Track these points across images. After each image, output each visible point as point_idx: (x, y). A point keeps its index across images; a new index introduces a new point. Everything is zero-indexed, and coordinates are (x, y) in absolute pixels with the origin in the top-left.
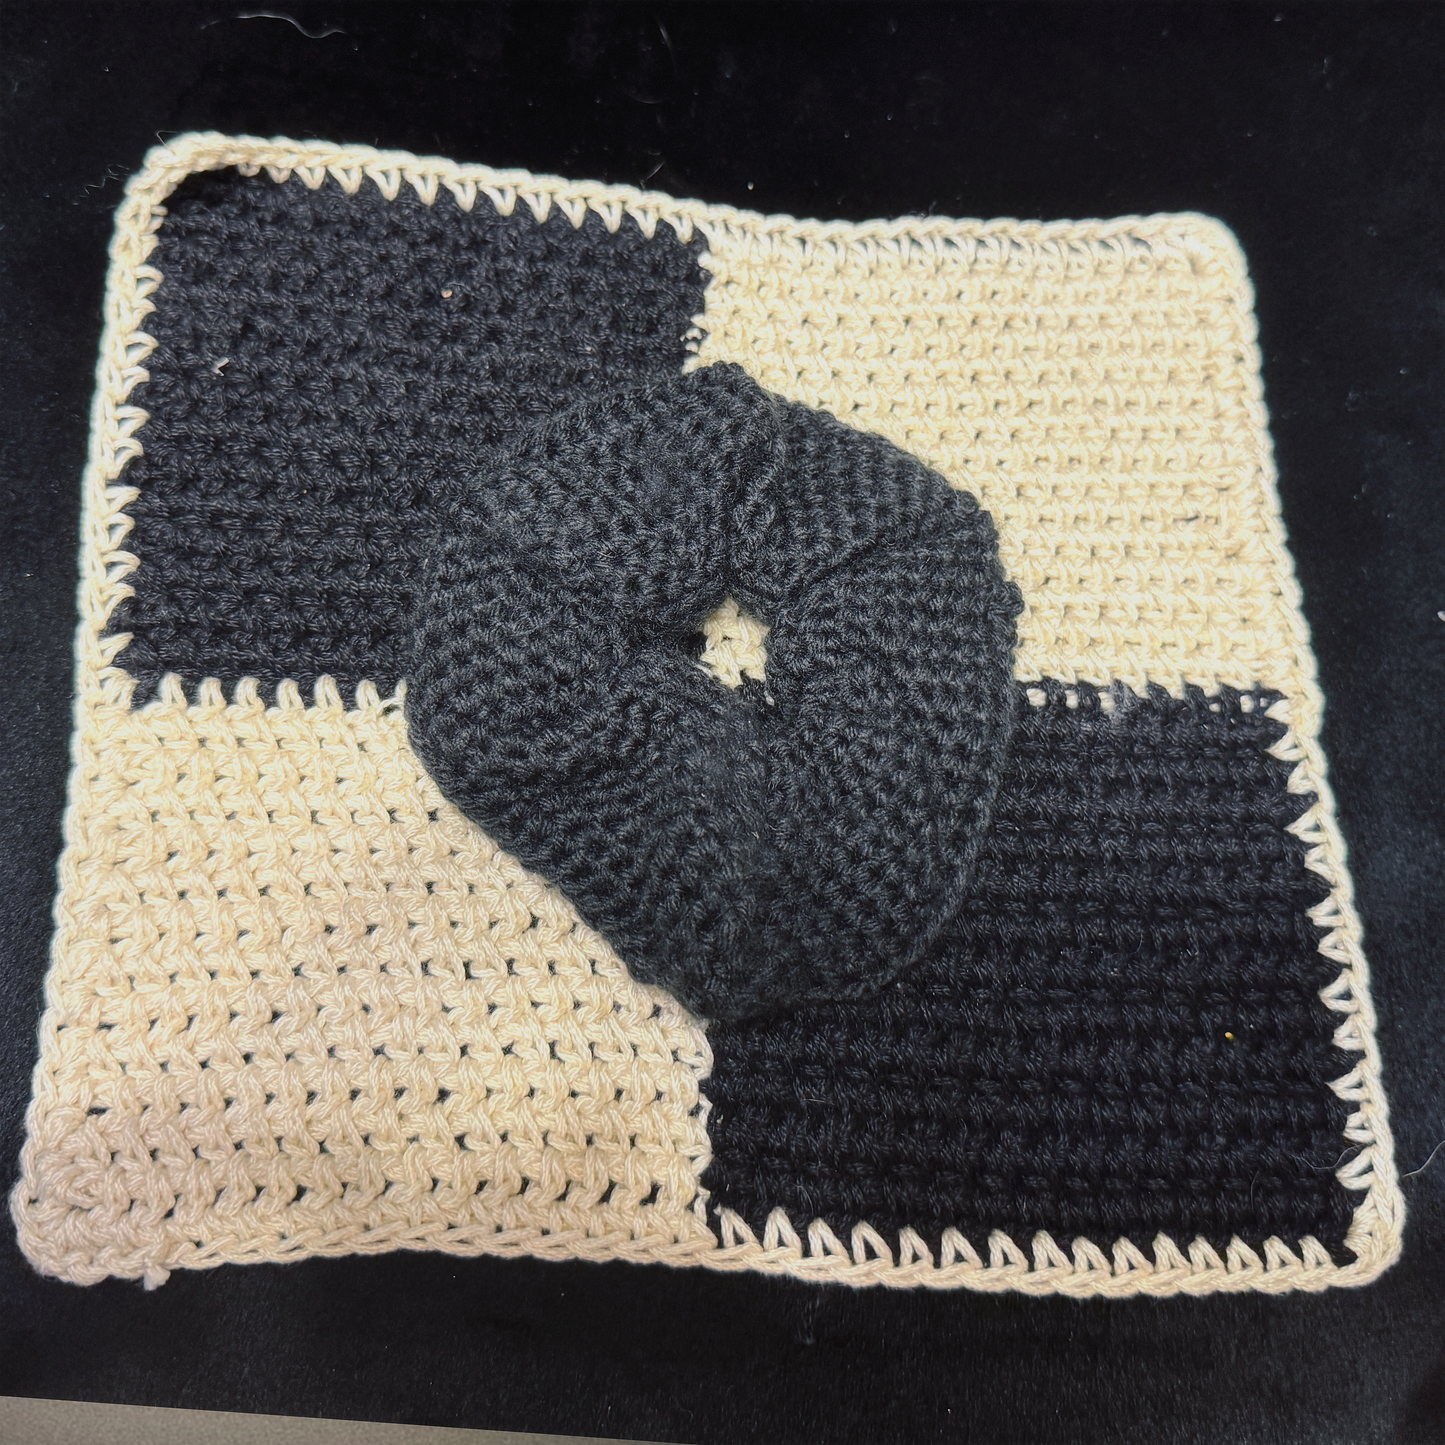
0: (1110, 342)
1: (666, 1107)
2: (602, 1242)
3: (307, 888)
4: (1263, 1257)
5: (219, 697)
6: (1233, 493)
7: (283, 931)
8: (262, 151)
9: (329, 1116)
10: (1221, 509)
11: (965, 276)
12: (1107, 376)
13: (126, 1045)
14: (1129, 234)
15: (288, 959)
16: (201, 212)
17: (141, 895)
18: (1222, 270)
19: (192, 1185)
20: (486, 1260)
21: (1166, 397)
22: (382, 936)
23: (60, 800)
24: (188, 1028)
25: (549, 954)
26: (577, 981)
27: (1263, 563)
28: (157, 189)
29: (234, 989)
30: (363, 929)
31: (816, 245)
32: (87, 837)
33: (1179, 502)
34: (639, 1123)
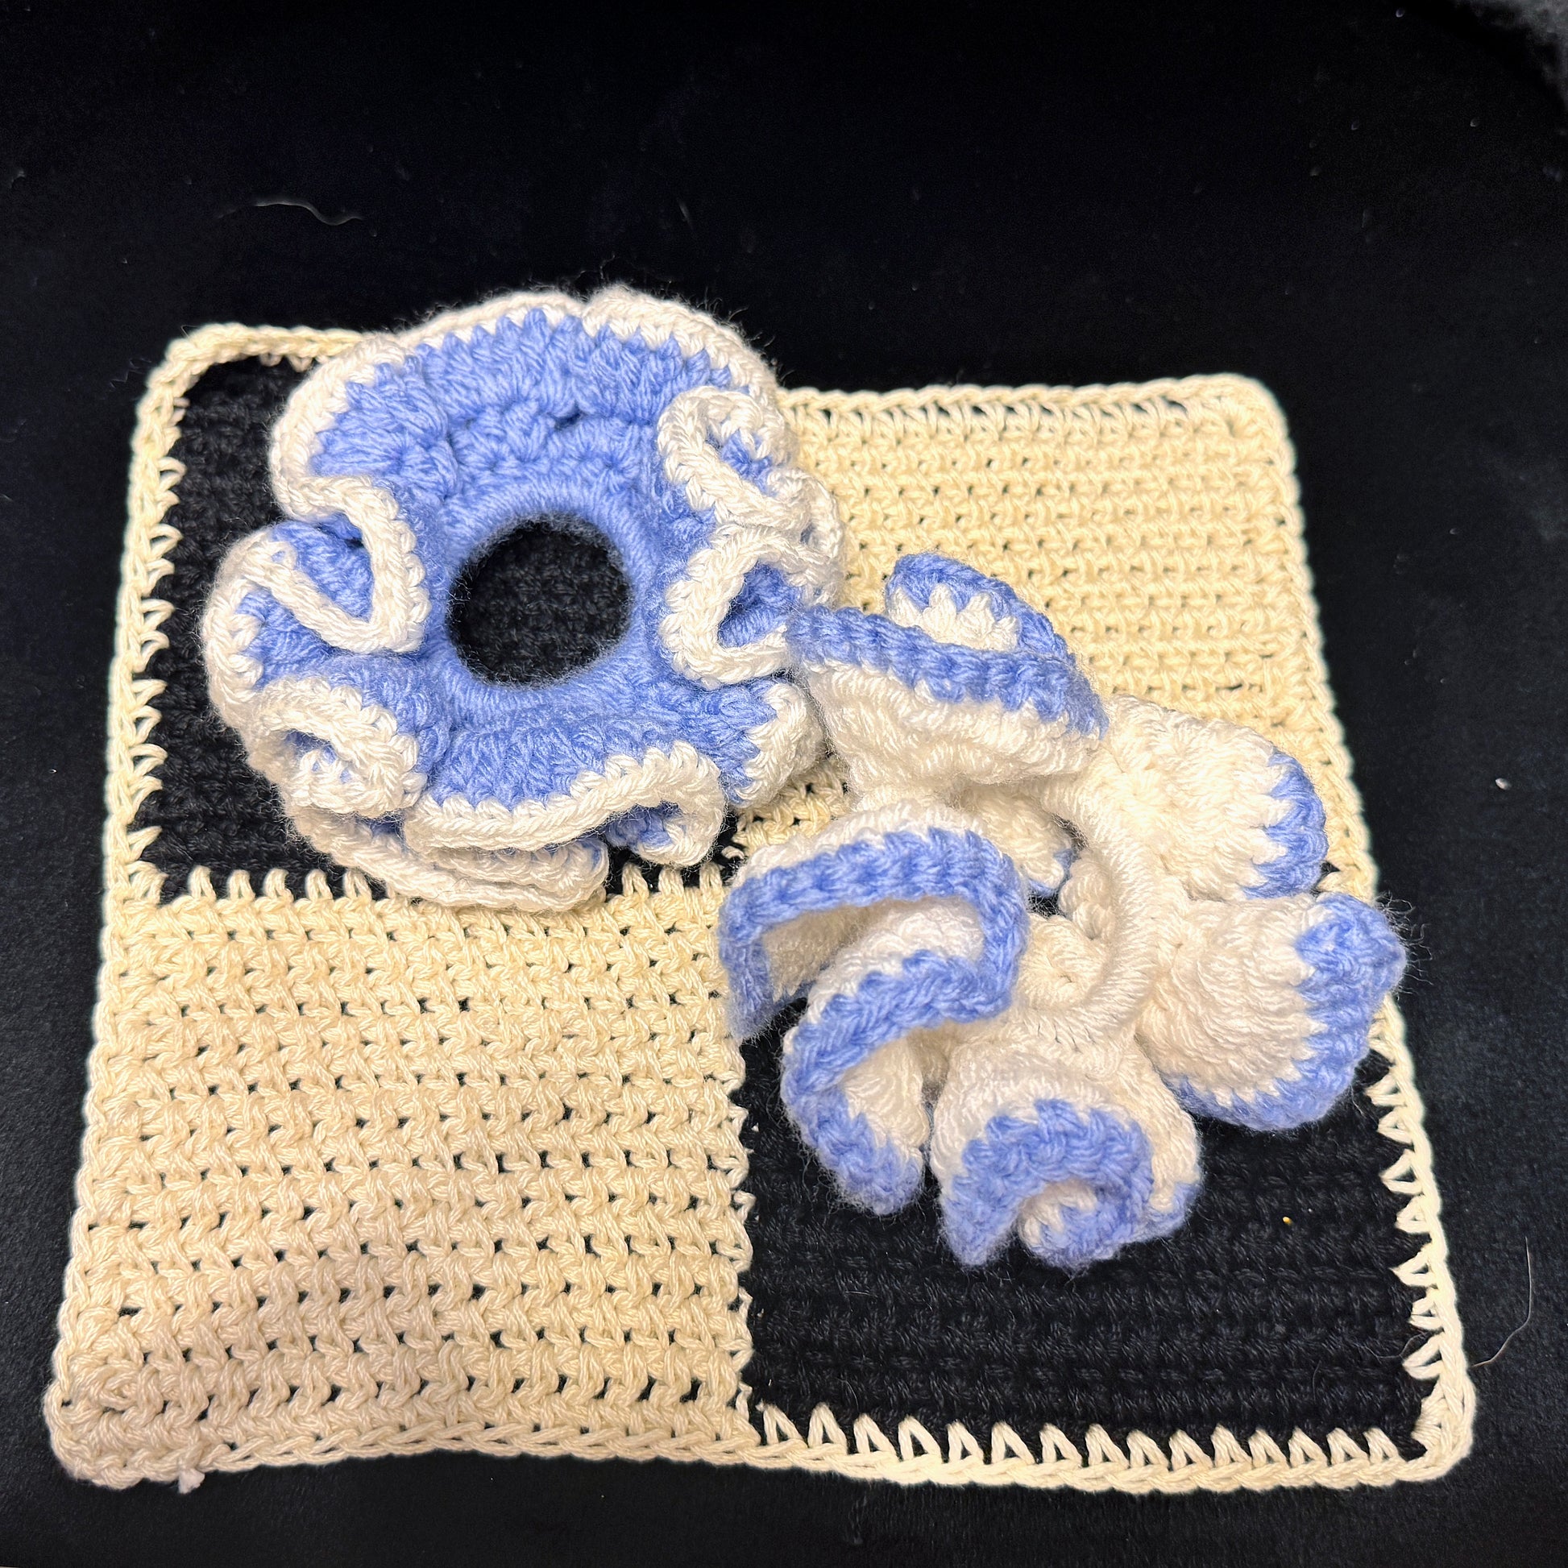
0: (1146, 508)
1: (705, 1301)
2: (642, 1439)
3: (338, 1082)
4: (1327, 1450)
5: (247, 889)
6: (1276, 659)
7: (315, 1125)
8: (283, 340)
9: (363, 1314)
10: (1266, 675)
11: (994, 443)
12: (1144, 543)
13: (157, 1243)
14: (1164, 397)
15: (320, 1154)
16: (223, 403)
17: (171, 1091)
18: (1261, 431)
19: (225, 1386)
20: (524, 1459)
21: (1205, 562)
22: (413, 1129)
23: (90, 997)
24: (220, 1225)
25: (583, 1146)
26: (612, 1173)
27: (1312, 731)
28: (180, 381)
29: (265, 1185)
30: (395, 1122)
31: (841, 416)
32: (117, 1034)
33: (1222, 670)
34: (679, 1318)
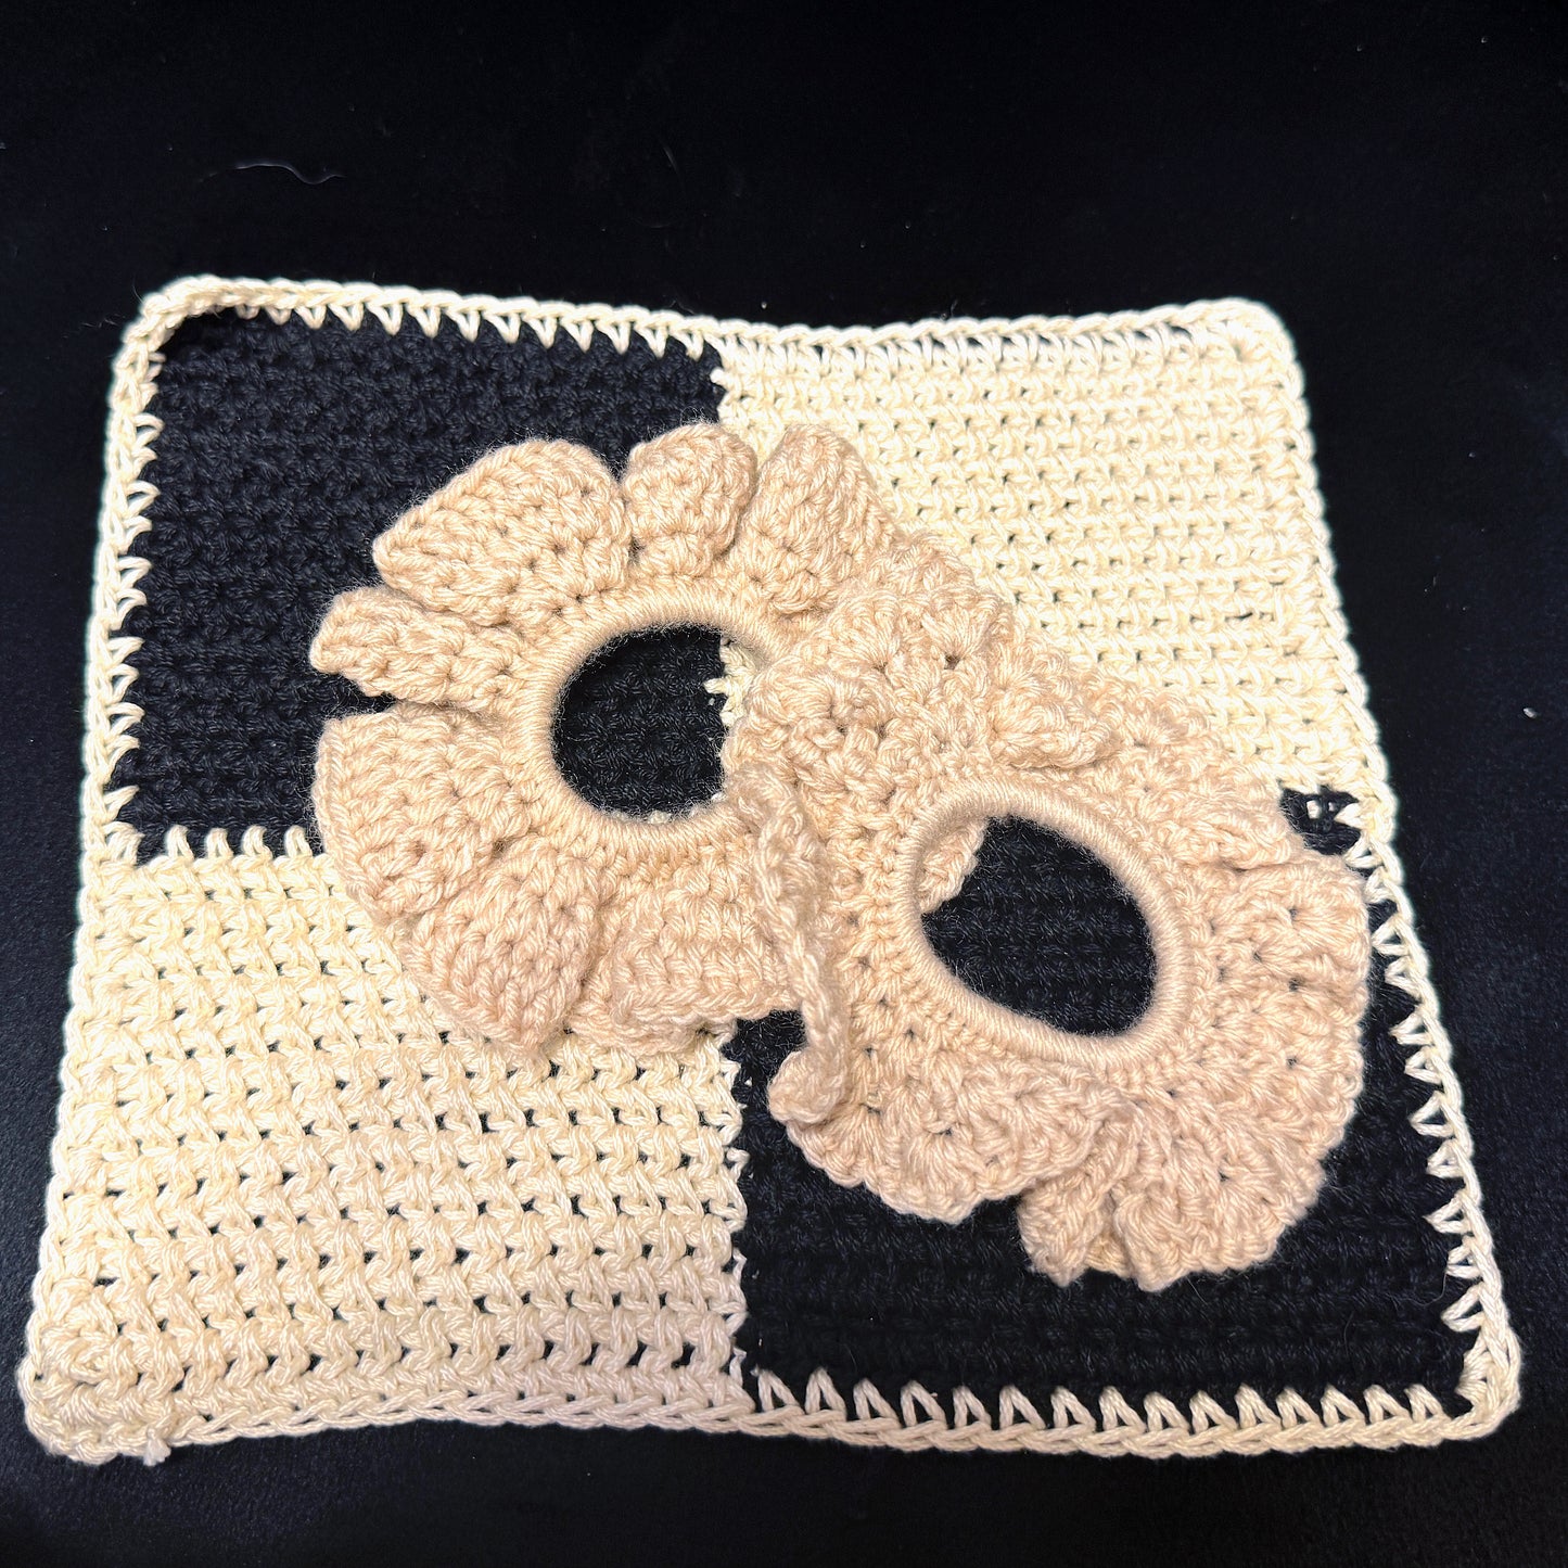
0: (1150, 436)
1: (697, 1262)
2: (630, 1406)
3: (317, 1043)
4: (1364, 1408)
5: (225, 848)
6: (1287, 586)
7: (293, 1088)
8: (260, 292)
9: (341, 1280)
11: (991, 374)
12: (1149, 472)
13: (135, 1211)
14: (1167, 323)
15: (298, 1117)
16: (201, 358)
17: (148, 1055)
18: (1269, 355)
19: (201, 1357)
20: (508, 1428)
21: (1212, 490)
22: (394, 1089)
23: (65, 960)
24: (197, 1192)
25: (570, 1103)
26: (599, 1131)
27: (1326, 659)
28: (155, 336)
29: (243, 1150)
30: (375, 1083)
31: (833, 351)
32: (92, 997)
33: (1231, 598)
34: (671, 1281)
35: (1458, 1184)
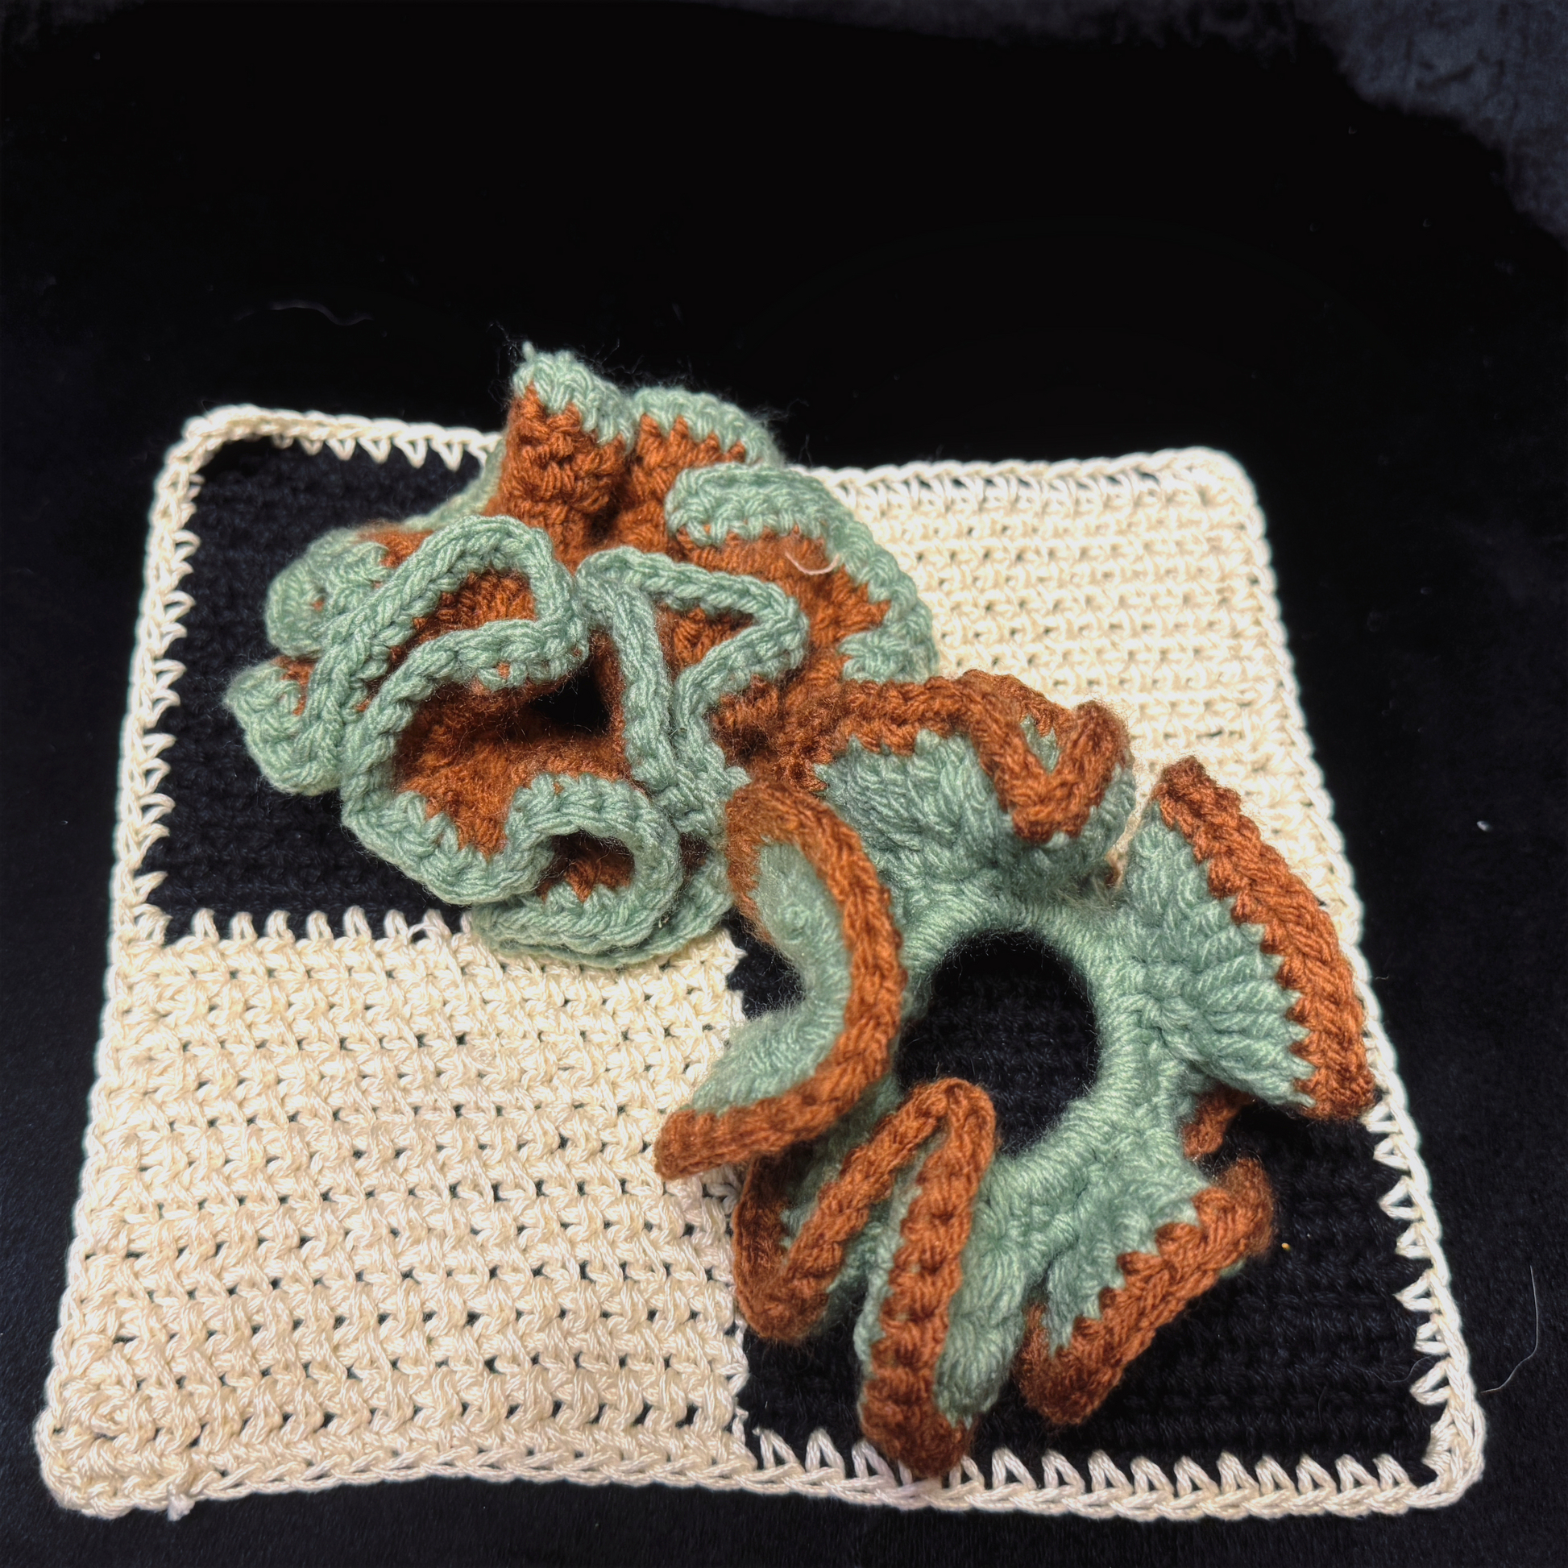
0: (1123, 571)
1: (701, 1326)
2: (636, 1463)
3: (336, 1115)
4: (1335, 1476)
5: (249, 930)
6: (1256, 707)
7: (311, 1156)
8: (295, 423)
9: (356, 1339)
10: (1244, 722)
11: (974, 513)
12: (1122, 601)
13: (155, 1272)
14: (1137, 470)
15: (316, 1184)
16: (237, 482)
17: (171, 1124)
18: (1232, 499)
19: (218, 1412)
20: (518, 1485)
21: (1181, 619)
22: (409, 1159)
24: (217, 1253)
25: (578, 1174)
26: (607, 1200)
27: (1291, 774)
28: (195, 457)
29: (262, 1214)
30: (390, 1153)
32: (119, 1069)
33: (1201, 718)
34: (673, 1343)
35: (1425, 1264)
